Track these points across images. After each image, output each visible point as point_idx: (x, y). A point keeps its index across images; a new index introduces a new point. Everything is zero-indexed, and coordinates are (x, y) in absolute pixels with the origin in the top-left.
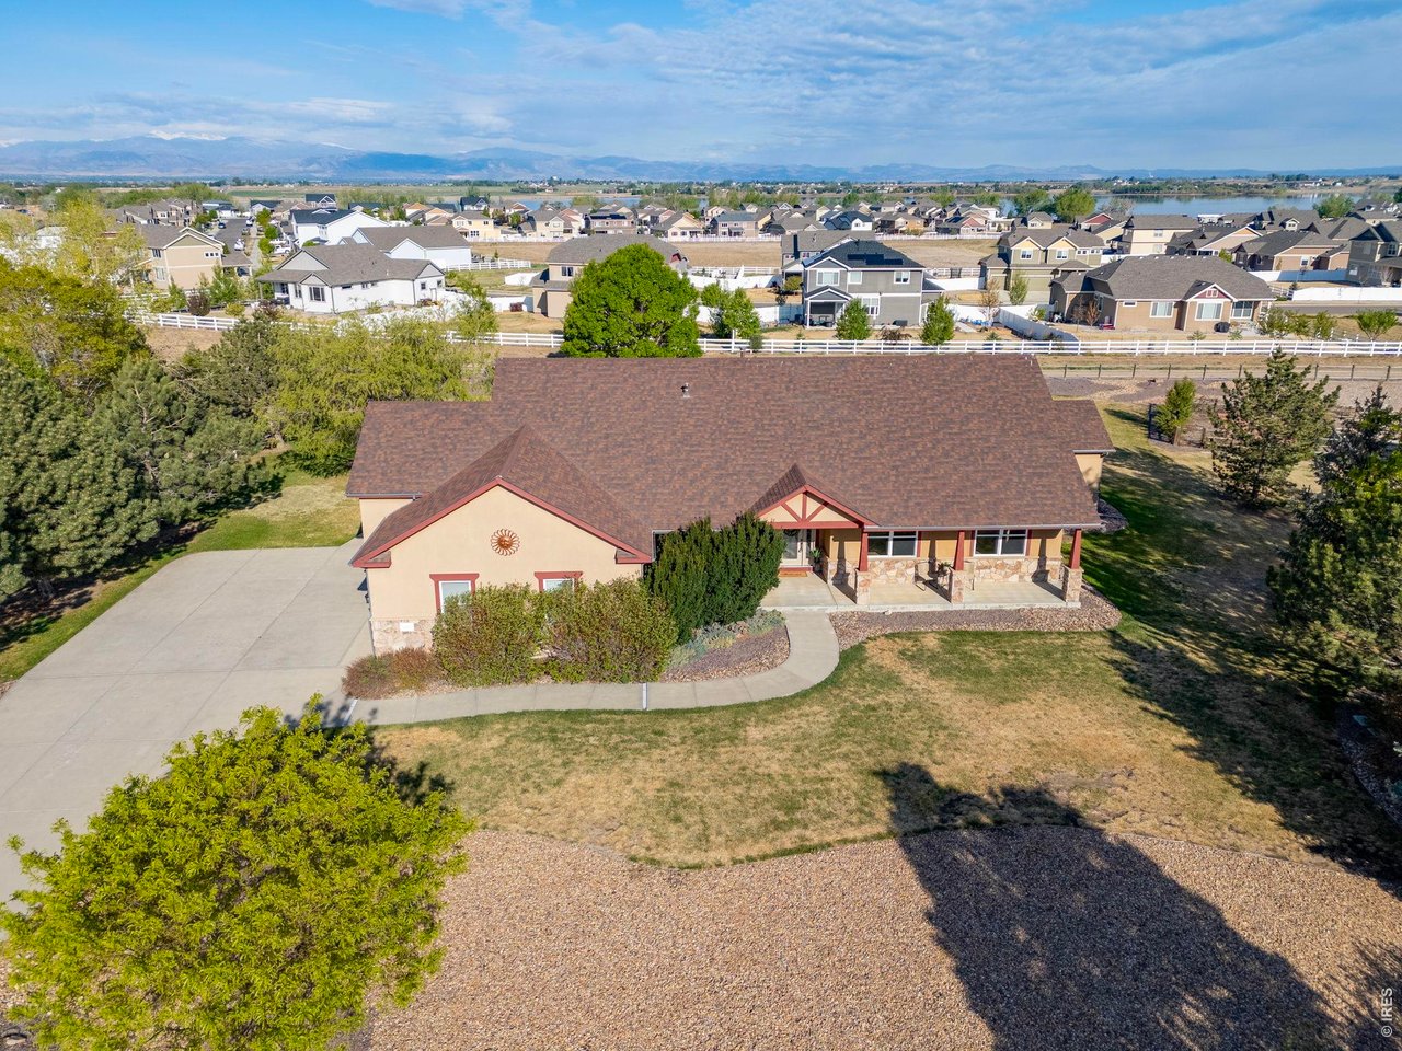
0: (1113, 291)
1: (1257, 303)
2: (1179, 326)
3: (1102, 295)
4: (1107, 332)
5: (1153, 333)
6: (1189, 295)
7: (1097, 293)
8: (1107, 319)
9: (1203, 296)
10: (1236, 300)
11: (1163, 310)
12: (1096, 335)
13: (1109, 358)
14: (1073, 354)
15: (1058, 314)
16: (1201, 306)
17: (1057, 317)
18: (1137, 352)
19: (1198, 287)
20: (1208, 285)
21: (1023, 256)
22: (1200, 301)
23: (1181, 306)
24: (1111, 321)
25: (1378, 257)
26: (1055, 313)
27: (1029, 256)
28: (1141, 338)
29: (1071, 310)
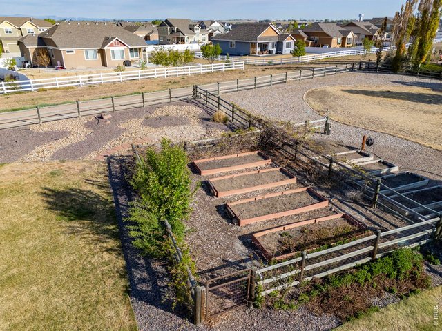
0: (57, 44)
1: (140, 49)
2: (104, 64)
3: (52, 48)
4: (60, 71)
5: (90, 70)
6: (104, 45)
7: (48, 47)
8: (59, 62)
9: (112, 45)
10: (130, 47)
11: (92, 55)
12: (54, 74)
13: (58, 93)
14: (28, 91)
15: (27, 62)
16: (113, 51)
17: (27, 64)
18: (81, 83)
19: (107, 40)
20: (113, 38)
21: (7, 32)
22: (112, 48)
23: (102, 52)
24: (62, 64)
25: (169, 33)
26: (25, 62)
27: (10, 32)
28: (83, 73)
29: (35, 59)
